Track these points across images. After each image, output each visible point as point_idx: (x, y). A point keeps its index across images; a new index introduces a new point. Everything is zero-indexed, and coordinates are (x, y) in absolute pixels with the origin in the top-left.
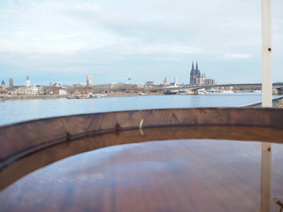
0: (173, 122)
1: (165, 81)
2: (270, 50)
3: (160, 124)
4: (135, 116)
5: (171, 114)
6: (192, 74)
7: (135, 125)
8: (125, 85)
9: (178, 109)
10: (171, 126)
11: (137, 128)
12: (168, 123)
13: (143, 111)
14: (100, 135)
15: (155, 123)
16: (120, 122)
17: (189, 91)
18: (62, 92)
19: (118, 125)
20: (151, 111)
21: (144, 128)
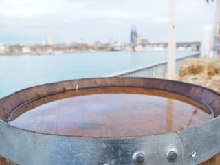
0: (95, 85)
1: (110, 40)
2: (174, 27)
3: (88, 86)
4: (74, 83)
5: (93, 81)
6: (132, 34)
7: (73, 88)
8: (78, 44)
9: (97, 78)
10: (94, 88)
11: (75, 90)
12: (92, 86)
13: (78, 80)
14: (55, 94)
15: (85, 86)
16: (65, 87)
17: (129, 48)
18: (25, 50)
19: (64, 89)
20: (83, 80)
21: (79, 89)
